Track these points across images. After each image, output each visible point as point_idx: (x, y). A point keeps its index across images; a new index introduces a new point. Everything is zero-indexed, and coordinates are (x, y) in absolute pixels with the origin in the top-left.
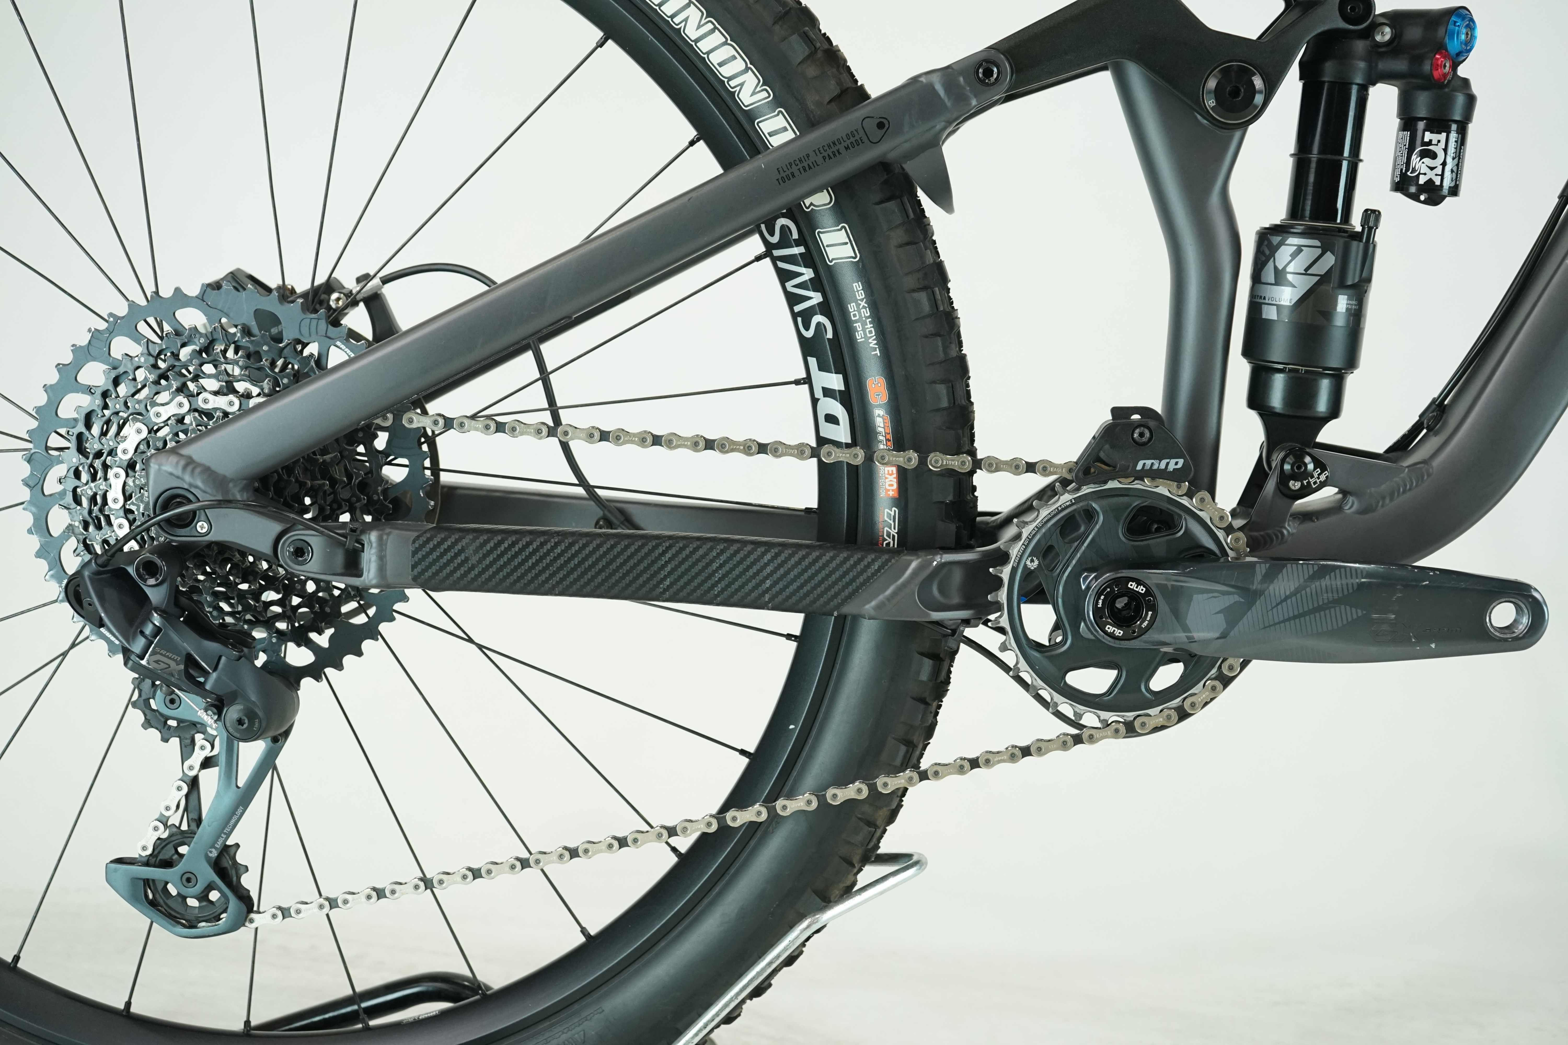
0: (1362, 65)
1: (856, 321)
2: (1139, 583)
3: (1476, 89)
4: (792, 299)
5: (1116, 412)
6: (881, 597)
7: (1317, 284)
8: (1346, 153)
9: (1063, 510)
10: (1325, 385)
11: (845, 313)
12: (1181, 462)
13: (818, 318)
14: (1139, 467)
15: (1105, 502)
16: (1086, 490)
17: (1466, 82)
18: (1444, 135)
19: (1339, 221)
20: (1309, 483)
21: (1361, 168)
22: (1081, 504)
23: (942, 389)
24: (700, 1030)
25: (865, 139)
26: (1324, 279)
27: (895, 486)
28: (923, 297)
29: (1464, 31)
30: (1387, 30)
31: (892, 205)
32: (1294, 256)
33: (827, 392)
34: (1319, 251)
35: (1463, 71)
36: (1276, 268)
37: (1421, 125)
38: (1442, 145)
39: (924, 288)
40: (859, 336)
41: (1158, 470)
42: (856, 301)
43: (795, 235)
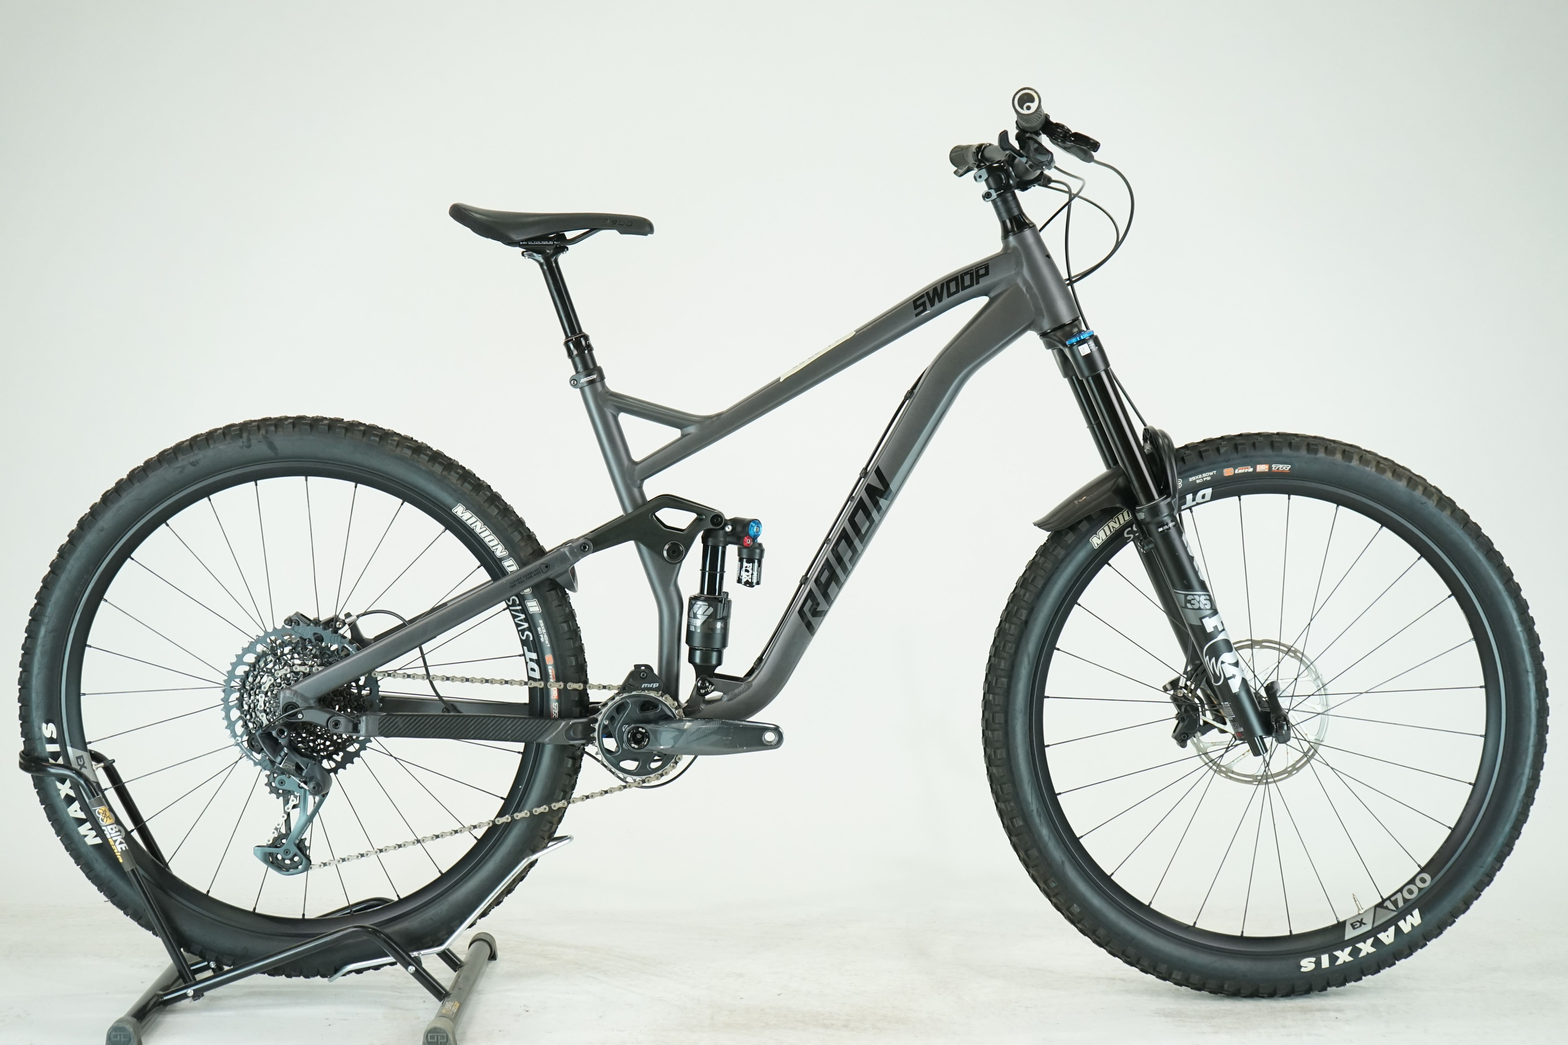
0: (722, 539)
1: (541, 634)
2: (643, 728)
3: (764, 546)
4: (518, 625)
5: (636, 666)
6: (551, 736)
7: (707, 618)
8: (719, 570)
9: (617, 702)
10: (715, 655)
11: (537, 631)
12: (658, 684)
13: (527, 633)
14: (643, 687)
15: (633, 699)
16: (625, 695)
17: (760, 545)
18: (751, 564)
19: (717, 594)
20: (707, 690)
21: (725, 575)
22: (623, 701)
23: (573, 659)
24: (487, 903)
25: (541, 571)
26: (709, 617)
27: (557, 695)
28: (565, 625)
29: (756, 527)
30: (730, 527)
31: (553, 592)
32: (699, 608)
33: (531, 660)
34: (708, 607)
35: (759, 540)
36: (694, 612)
37: (745, 560)
38: (751, 567)
39: (565, 622)
40: (542, 640)
41: (650, 687)
42: (540, 627)
43: (518, 602)
